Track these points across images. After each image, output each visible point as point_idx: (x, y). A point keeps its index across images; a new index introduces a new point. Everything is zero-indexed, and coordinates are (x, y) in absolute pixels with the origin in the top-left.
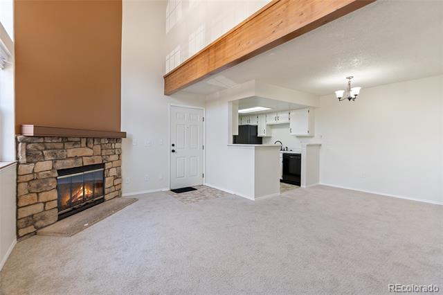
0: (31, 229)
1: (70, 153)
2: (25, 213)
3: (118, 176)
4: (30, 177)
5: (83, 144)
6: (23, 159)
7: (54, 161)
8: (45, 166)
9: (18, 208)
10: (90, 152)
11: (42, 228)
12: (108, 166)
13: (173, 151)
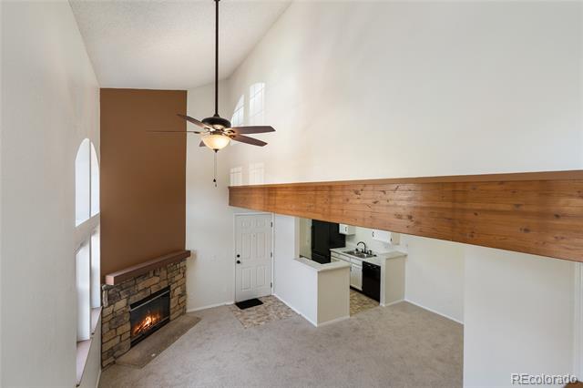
0: (111, 360)
1: (140, 287)
2: (107, 347)
3: (183, 294)
4: (110, 317)
5: (151, 275)
6: (105, 304)
7: (128, 298)
8: (121, 304)
9: (102, 343)
10: (156, 280)
11: (119, 356)
12: (173, 287)
13: (239, 262)
